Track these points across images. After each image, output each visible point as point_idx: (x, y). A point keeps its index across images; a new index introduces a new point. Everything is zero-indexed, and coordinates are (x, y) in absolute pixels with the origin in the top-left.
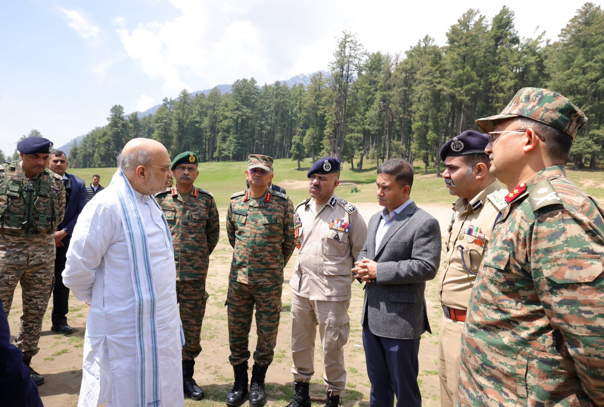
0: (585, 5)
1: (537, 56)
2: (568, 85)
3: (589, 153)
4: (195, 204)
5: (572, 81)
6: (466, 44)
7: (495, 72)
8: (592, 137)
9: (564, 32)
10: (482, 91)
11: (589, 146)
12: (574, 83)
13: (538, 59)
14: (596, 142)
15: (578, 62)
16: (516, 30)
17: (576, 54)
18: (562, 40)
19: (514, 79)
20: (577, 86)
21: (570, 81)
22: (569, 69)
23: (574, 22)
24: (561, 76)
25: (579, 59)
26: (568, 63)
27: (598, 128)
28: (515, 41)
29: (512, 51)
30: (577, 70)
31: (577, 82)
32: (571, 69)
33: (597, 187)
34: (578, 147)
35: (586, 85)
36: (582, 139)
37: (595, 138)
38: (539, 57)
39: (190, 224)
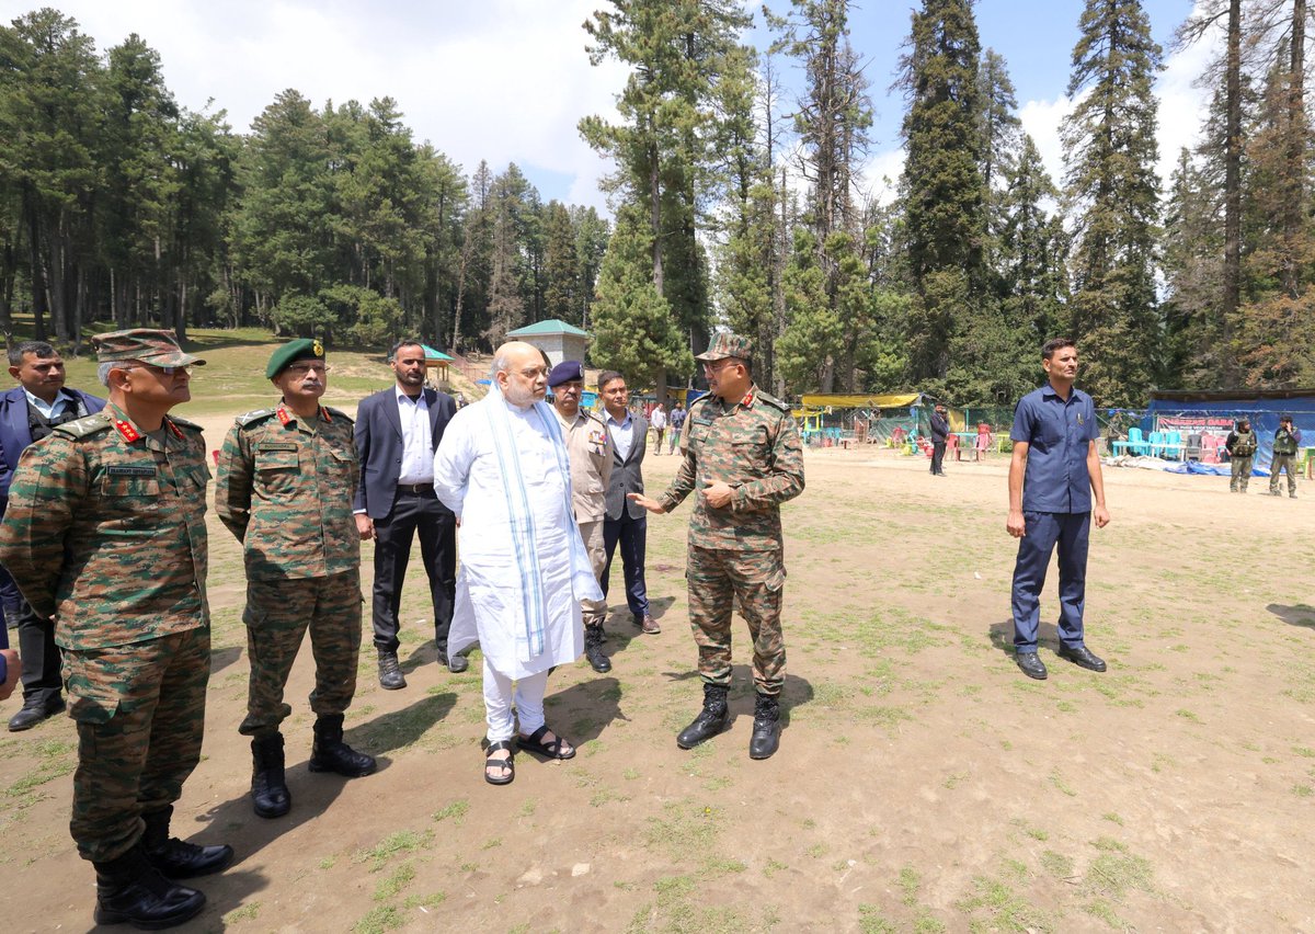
0: (288, 91)
1: (215, 151)
2: (277, 211)
3: (322, 324)
4: (332, 434)
5: (284, 207)
6: (50, 82)
7: (134, 159)
8: (323, 299)
9: (259, 124)
10: (105, 188)
11: (321, 314)
12: (287, 210)
13: (219, 157)
14: (330, 307)
15: (290, 179)
16: (169, 90)
17: (283, 165)
18: (259, 136)
19: (178, 180)
20: (292, 216)
21: (281, 206)
22: (276, 186)
23: (274, 113)
24: (264, 196)
25: (290, 175)
26: (273, 177)
27: (331, 287)
28: (171, 110)
29: (165, 128)
30: (289, 191)
31: (292, 210)
32: (281, 187)
33: (341, 375)
34: (304, 314)
35: (306, 218)
36: (308, 300)
37: (327, 301)
38: (221, 153)
39: (331, 470)
